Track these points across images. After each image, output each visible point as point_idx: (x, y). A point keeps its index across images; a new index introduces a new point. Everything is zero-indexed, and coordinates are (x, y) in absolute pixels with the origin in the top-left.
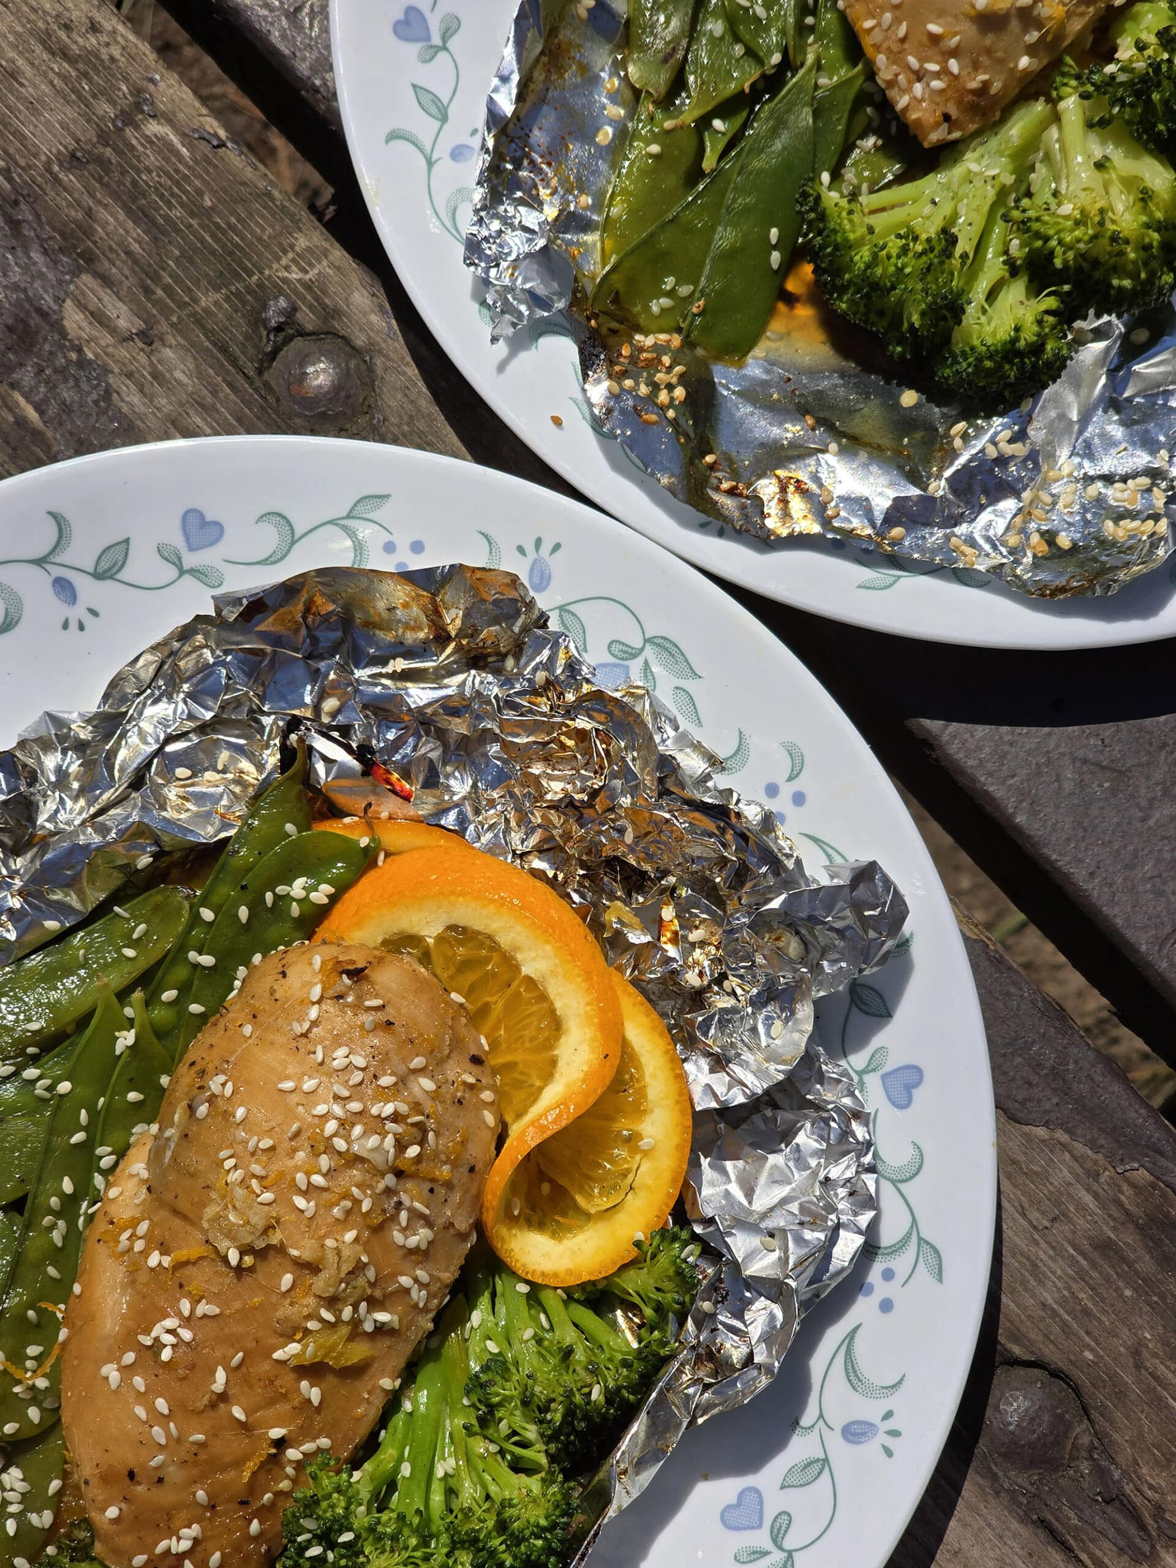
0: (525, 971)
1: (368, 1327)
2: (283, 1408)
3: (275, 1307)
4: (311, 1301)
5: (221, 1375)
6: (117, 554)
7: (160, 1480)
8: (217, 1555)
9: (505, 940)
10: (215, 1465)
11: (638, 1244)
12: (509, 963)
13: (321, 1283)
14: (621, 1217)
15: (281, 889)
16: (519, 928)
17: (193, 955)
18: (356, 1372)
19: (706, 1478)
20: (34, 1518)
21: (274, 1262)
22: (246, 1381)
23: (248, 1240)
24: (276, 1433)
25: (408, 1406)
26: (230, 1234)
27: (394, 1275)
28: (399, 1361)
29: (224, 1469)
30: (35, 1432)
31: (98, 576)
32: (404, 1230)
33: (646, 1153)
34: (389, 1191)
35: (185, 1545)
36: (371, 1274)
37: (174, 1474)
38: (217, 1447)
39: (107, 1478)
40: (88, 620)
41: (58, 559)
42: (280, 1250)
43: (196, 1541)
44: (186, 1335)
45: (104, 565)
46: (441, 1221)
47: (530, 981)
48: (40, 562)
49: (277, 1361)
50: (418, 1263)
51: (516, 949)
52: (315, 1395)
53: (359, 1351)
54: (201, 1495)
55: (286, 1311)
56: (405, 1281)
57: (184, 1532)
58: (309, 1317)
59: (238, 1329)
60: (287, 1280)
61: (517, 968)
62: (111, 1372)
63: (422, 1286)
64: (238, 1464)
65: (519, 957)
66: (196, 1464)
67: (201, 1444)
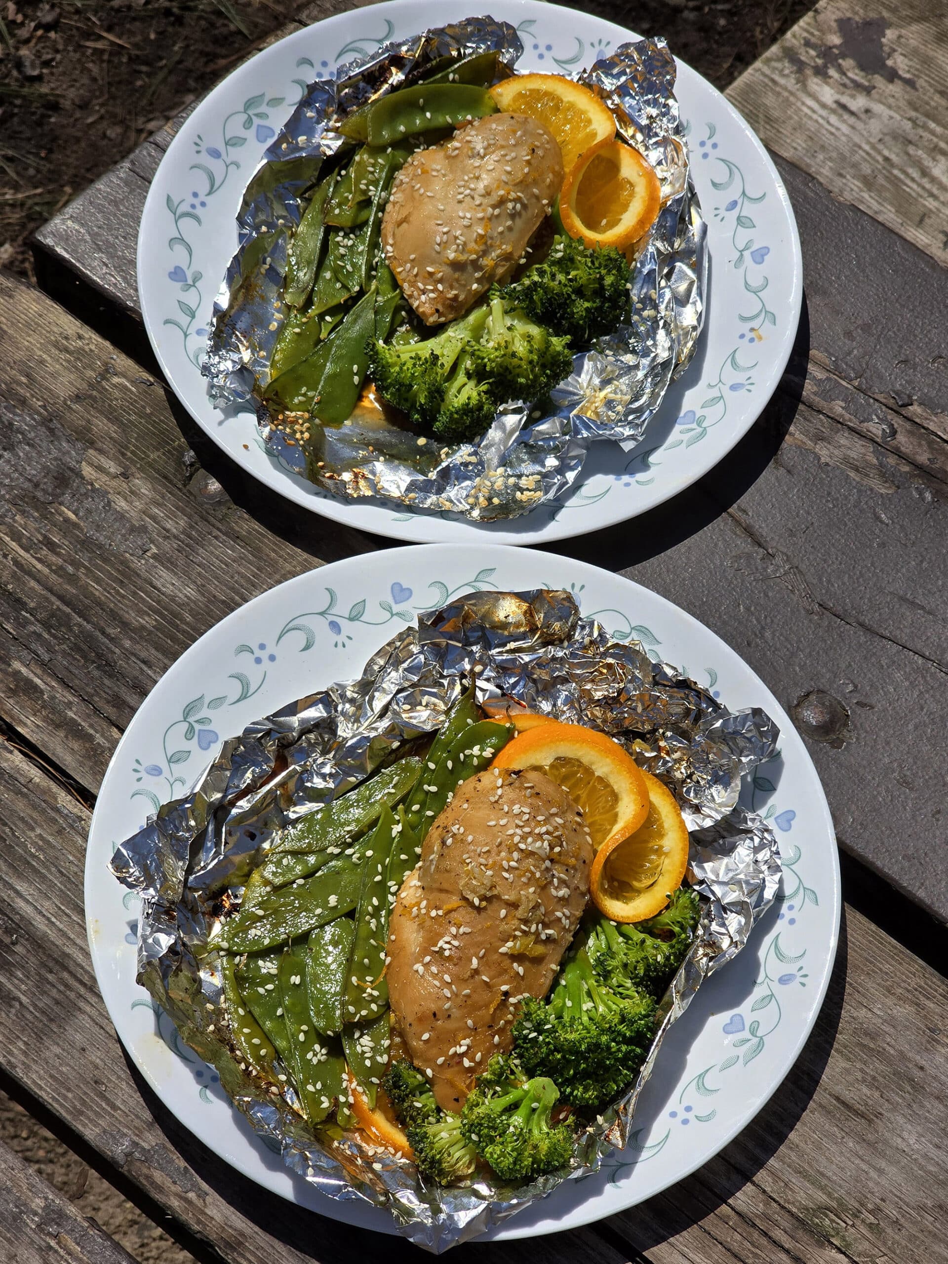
0: (597, 774)
1: (543, 937)
2: (507, 977)
3: (498, 926)
4: (516, 922)
5: (475, 961)
6: (359, 608)
7: (449, 1016)
8: (479, 1054)
9: (585, 760)
10: (476, 1007)
11: (668, 896)
12: (589, 771)
13: (520, 913)
14: (656, 888)
15: (467, 752)
16: (592, 753)
17: (426, 787)
18: (538, 960)
19: (713, 1014)
20: (379, 1059)
21: (496, 904)
22: (487, 964)
23: (483, 892)
24: (504, 988)
25: (563, 982)
26: (474, 891)
27: (553, 911)
28: (558, 957)
29: (480, 1008)
30: (375, 1016)
31: (351, 619)
32: (556, 888)
33: (666, 854)
34: (547, 869)
35: (463, 1049)
36: (542, 909)
37: (455, 1013)
38: (475, 997)
39: (421, 1019)
40: (347, 641)
41: (333, 611)
42: (497, 897)
43: (469, 1047)
44: (456, 943)
45: (354, 613)
46: (573, 886)
47: (600, 779)
48: (322, 614)
49: (502, 954)
50: (563, 906)
51: (592, 764)
52: (521, 970)
53: (540, 949)
54: (470, 1022)
55: (504, 927)
56: (559, 914)
57: (463, 1042)
58: (515, 930)
59: (480, 939)
60: (503, 913)
61: (593, 773)
62: (419, 967)
63: (567, 918)
64: (487, 1006)
65: (593, 767)
66: (465, 1007)
67: (468, 996)
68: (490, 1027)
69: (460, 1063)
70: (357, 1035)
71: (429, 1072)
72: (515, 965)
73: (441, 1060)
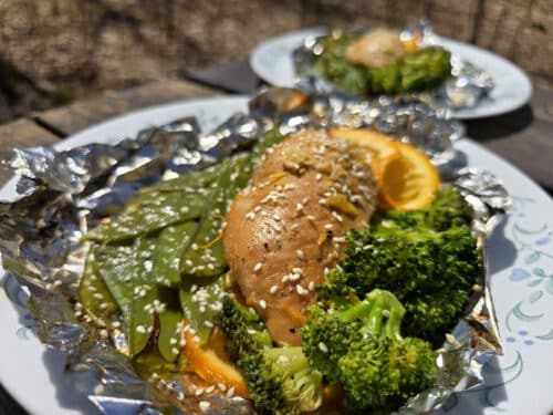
1: (353, 198)
2: (328, 221)
3: (316, 185)
4: (330, 182)
5: (299, 206)
7: (280, 247)
8: (312, 283)
13: (332, 177)
21: (312, 172)
22: (310, 209)
23: (301, 162)
24: (329, 226)
26: (294, 160)
27: (357, 185)
34: (347, 160)
35: (296, 277)
36: (349, 181)
37: (285, 245)
39: (253, 253)
42: (313, 166)
49: (321, 204)
50: (363, 184)
52: (340, 218)
53: (352, 208)
54: (300, 252)
57: (295, 270)
58: (330, 187)
59: (302, 193)
60: (319, 176)
62: (251, 215)
63: (368, 193)
64: (314, 241)
66: (295, 240)
67: (296, 231)
68: (320, 260)
69: (294, 292)
70: (194, 288)
71: (263, 304)
72: (334, 214)
73: (273, 289)
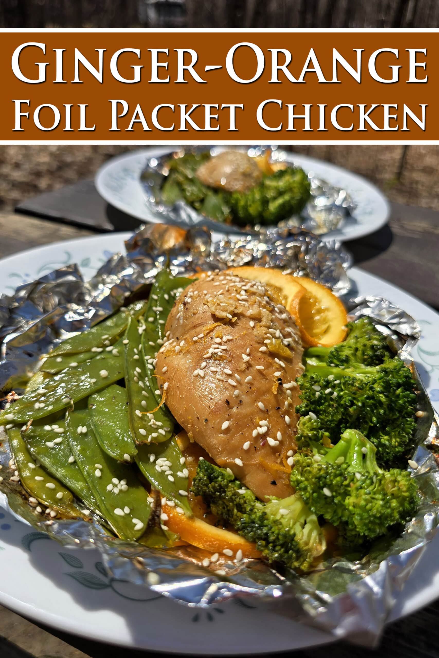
1: (286, 343)
2: (274, 369)
3: (252, 333)
4: (265, 329)
5: (246, 358)
7: (241, 402)
8: (279, 433)
10: (260, 392)
13: (265, 322)
18: (290, 360)
20: (179, 474)
21: (243, 320)
22: (255, 358)
23: (232, 309)
24: (278, 374)
27: (285, 328)
29: (264, 393)
30: (164, 439)
32: (279, 314)
34: (268, 303)
35: (264, 430)
37: (245, 398)
38: (256, 384)
39: (216, 411)
42: (243, 314)
43: (268, 427)
44: (224, 347)
45: (84, 264)
49: (261, 352)
50: (288, 325)
52: (282, 364)
53: (287, 352)
54: (260, 405)
55: (256, 332)
56: (289, 330)
57: (262, 423)
58: (266, 334)
59: (242, 342)
60: (251, 324)
62: (198, 372)
63: (294, 334)
64: (268, 391)
66: (252, 393)
67: (250, 384)
68: (278, 408)
69: (266, 444)
70: (152, 458)
71: (238, 462)
72: (276, 360)
73: (246, 445)
